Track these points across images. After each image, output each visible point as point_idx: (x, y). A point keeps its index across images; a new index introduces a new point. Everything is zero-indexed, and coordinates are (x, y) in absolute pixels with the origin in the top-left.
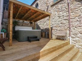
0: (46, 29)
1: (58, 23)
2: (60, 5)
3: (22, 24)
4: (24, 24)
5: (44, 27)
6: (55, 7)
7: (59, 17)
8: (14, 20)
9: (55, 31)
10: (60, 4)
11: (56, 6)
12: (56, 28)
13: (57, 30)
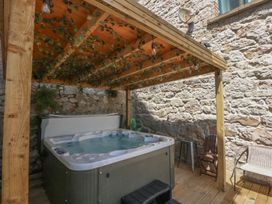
0: (180, 122)
1: (254, 104)
2: (262, 23)
3: (73, 100)
4: (82, 102)
5: (173, 116)
6: (228, 31)
7: (259, 77)
8: (37, 84)
9: (237, 139)
10: (263, 17)
11: (238, 24)
12: (243, 129)
13: (248, 140)
